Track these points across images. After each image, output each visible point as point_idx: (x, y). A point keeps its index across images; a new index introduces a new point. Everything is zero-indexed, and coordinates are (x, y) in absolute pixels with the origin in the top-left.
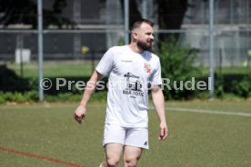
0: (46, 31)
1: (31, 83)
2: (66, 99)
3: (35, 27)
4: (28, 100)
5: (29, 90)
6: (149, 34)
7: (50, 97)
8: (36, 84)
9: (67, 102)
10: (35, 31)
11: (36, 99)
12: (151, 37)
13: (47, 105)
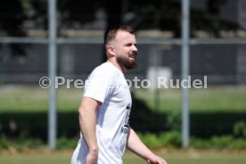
0: (194, 42)
1: (170, 119)
2: (223, 146)
3: (178, 35)
4: (165, 146)
5: (167, 129)
6: (130, 45)
7: (199, 143)
8: (178, 121)
9: (225, 151)
10: (177, 42)
11: (177, 144)
12: (134, 48)
13: (194, 155)
